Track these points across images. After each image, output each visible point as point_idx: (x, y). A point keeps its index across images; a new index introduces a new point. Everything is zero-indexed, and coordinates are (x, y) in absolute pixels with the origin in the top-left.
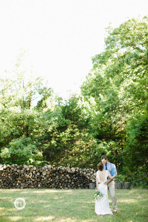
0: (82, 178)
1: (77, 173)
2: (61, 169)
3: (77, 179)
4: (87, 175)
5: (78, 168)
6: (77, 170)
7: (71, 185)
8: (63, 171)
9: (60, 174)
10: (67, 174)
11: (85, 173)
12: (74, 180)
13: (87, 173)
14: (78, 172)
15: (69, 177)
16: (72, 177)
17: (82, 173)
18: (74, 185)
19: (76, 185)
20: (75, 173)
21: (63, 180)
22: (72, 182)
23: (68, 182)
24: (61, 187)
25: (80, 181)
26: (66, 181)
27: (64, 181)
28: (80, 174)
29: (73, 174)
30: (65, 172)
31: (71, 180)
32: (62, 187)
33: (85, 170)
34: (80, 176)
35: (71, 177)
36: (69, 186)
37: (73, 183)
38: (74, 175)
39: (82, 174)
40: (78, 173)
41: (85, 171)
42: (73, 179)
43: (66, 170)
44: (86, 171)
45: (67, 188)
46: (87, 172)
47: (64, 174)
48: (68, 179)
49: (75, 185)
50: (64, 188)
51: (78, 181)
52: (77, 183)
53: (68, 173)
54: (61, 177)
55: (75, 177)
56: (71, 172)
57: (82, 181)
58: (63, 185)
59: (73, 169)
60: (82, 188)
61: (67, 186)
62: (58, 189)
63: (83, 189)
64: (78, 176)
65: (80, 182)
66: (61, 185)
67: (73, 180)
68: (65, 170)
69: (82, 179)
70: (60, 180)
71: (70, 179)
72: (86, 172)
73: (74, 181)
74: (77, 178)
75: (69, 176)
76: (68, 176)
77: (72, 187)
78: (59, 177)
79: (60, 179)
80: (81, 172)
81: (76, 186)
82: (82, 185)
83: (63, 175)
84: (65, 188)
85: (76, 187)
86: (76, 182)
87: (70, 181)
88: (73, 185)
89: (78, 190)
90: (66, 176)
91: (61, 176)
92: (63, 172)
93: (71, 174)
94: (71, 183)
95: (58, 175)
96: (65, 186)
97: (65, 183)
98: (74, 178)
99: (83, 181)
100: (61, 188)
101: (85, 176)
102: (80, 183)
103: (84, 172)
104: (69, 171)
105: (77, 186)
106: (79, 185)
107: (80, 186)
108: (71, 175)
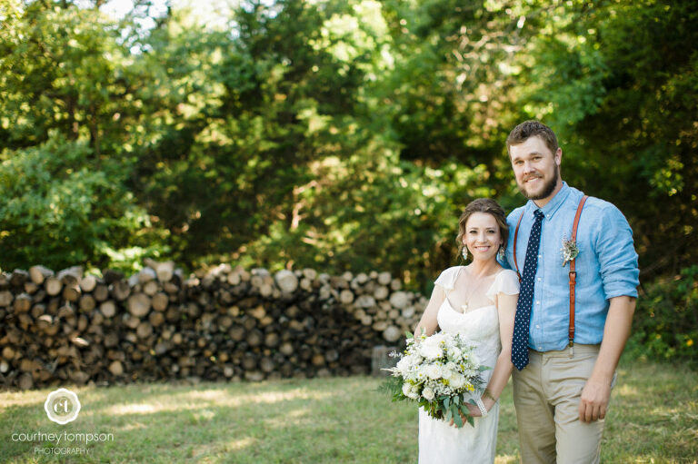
0: (331, 323)
1: (305, 299)
2: (223, 279)
3: (306, 330)
4: (358, 304)
5: (310, 273)
6: (306, 284)
7: (281, 360)
8: (237, 291)
9: (220, 308)
10: (255, 307)
11: (346, 297)
12: (294, 331)
13: (356, 297)
14: (311, 294)
15: (267, 321)
16: (282, 319)
17: (332, 296)
18: (293, 360)
19: (306, 356)
20: (299, 295)
21: (237, 334)
22: (281, 342)
23: (262, 346)
24: (228, 371)
25: (323, 336)
26: (254, 340)
27: (244, 339)
28: (325, 301)
29: (288, 304)
30: (247, 296)
31: (278, 333)
32: (235, 373)
33: (349, 283)
34: (325, 314)
35: (276, 320)
36: (268, 367)
37: (287, 348)
38: (292, 311)
39: (335, 302)
40: (312, 299)
41: (344, 284)
42: (286, 327)
43: (249, 284)
44: (354, 285)
45: (256, 376)
46: (359, 291)
47: (243, 303)
48: (263, 331)
49: (300, 360)
50: (243, 377)
51: (313, 340)
52: (310, 346)
53: (260, 300)
54: (228, 322)
55: (299, 318)
56: (276, 294)
57: (333, 335)
58: (237, 361)
59: (287, 279)
60: (334, 373)
61: (258, 367)
62: (214, 380)
63: (339, 380)
64: (310, 314)
65: (327, 343)
66: (229, 361)
67: (286, 336)
68: (244, 286)
69: (335, 328)
70: (219, 337)
71: (270, 329)
72: (353, 290)
73: (292, 341)
74: (306, 323)
75: (269, 313)
76: (259, 313)
77: (287, 367)
78: (215, 322)
79: (222, 329)
80: (325, 292)
81: (304, 365)
82: (332, 356)
83: (234, 311)
84: (248, 375)
85: (303, 370)
86: (302, 342)
87: (271, 339)
88: (287, 358)
89: (315, 381)
90: (251, 317)
91: (226, 315)
92: (233, 295)
93: (276, 305)
94: (277, 348)
95: (212, 312)
96: (249, 364)
97: (250, 349)
98: (295, 324)
99: (342, 339)
100: (228, 379)
101: (350, 309)
102: (325, 349)
103: (340, 290)
104: (266, 290)
105: (309, 361)
106: (319, 360)
107: (327, 364)
108: (277, 311)
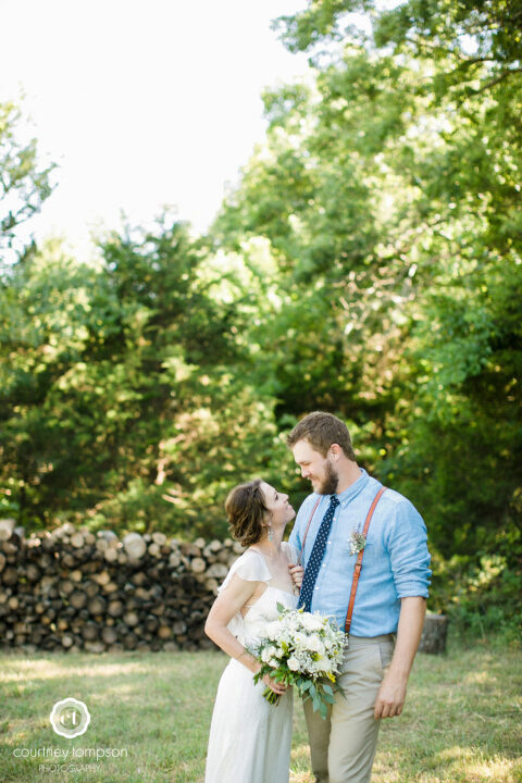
0: (180, 593)
1: (153, 566)
2: (66, 540)
3: (152, 599)
4: (209, 573)
5: (159, 538)
6: (154, 550)
7: (124, 631)
8: (80, 554)
9: (60, 571)
10: (99, 572)
11: (198, 565)
12: (140, 601)
13: (208, 565)
14: (160, 561)
15: (111, 588)
16: (128, 587)
17: (182, 563)
18: (138, 631)
19: (151, 627)
20: (147, 562)
21: (78, 601)
22: (125, 611)
23: (105, 615)
24: (67, 641)
25: (172, 607)
26: (96, 608)
27: (85, 607)
28: (174, 569)
29: (134, 570)
30: (90, 560)
31: (123, 601)
32: (74, 643)
33: (202, 550)
34: (174, 583)
35: (121, 588)
36: (110, 637)
37: (132, 619)
38: (139, 578)
39: (185, 571)
40: (161, 566)
41: (196, 552)
42: (131, 595)
43: (94, 548)
44: (207, 553)
45: (97, 647)
46: (211, 560)
47: (85, 567)
48: (107, 598)
49: (145, 631)
50: (82, 648)
51: (160, 610)
52: (157, 617)
53: (104, 564)
54: (68, 587)
55: (146, 586)
56: (122, 559)
57: (182, 606)
58: (76, 630)
59: (133, 545)
60: (181, 647)
61: (99, 638)
62: (51, 650)
63: (186, 654)
64: (159, 583)
65: (175, 614)
66: (68, 630)
67: (131, 605)
68: (87, 549)
69: (183, 598)
70: (58, 604)
71: (114, 596)
72: (205, 558)
73: (138, 610)
74: (154, 591)
75: (113, 579)
76: (103, 579)
77: (130, 639)
78: (55, 586)
79: (62, 594)
80: (175, 559)
81: (149, 637)
82: (181, 628)
83: (77, 576)
84: (88, 646)
85: (148, 643)
86: (148, 612)
87: (114, 608)
88: (131, 628)
89: (160, 654)
90: (94, 583)
91: (67, 579)
92: (75, 559)
93: (120, 571)
94: (120, 617)
95: (51, 575)
96: (89, 634)
97: (91, 617)
98: (141, 593)
99: (191, 610)
100: (67, 649)
101: (201, 578)
102: (172, 621)
103: (192, 557)
104: (111, 555)
105: (155, 633)
106: (165, 632)
107: (175, 638)
108: (122, 578)
